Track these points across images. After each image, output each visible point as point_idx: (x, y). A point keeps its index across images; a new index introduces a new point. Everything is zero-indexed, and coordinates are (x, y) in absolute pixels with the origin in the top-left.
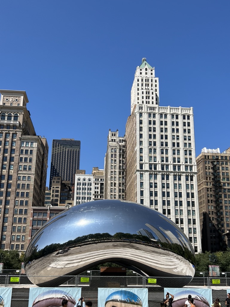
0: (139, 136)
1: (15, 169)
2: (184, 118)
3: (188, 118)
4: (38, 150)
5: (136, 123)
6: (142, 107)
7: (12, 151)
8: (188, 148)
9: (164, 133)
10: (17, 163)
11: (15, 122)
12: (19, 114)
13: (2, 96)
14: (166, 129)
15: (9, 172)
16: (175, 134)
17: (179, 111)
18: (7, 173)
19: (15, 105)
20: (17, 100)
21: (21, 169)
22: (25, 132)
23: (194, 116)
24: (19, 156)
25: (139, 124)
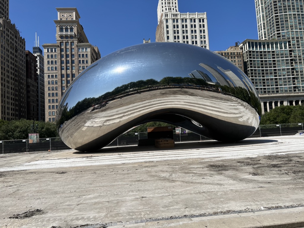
0: (167, 38)
1: (76, 69)
2: (200, 21)
3: (203, 21)
4: (92, 54)
5: (163, 28)
6: (167, 15)
7: (72, 55)
8: (203, 44)
9: (185, 34)
10: (77, 65)
11: (71, 33)
12: (73, 27)
13: (59, 13)
14: (187, 31)
15: (72, 72)
16: (194, 34)
17: (196, 16)
18: (71, 72)
19: (69, 19)
20: (70, 15)
21: (80, 69)
22: (80, 41)
23: (207, 19)
24: (78, 59)
25: (166, 28)
